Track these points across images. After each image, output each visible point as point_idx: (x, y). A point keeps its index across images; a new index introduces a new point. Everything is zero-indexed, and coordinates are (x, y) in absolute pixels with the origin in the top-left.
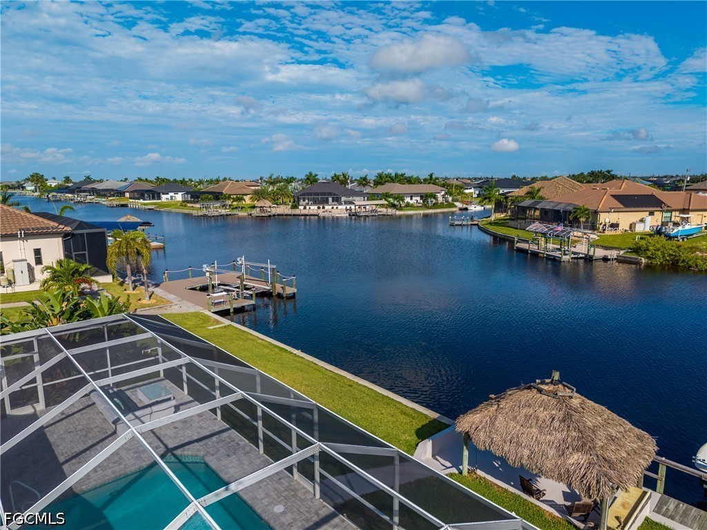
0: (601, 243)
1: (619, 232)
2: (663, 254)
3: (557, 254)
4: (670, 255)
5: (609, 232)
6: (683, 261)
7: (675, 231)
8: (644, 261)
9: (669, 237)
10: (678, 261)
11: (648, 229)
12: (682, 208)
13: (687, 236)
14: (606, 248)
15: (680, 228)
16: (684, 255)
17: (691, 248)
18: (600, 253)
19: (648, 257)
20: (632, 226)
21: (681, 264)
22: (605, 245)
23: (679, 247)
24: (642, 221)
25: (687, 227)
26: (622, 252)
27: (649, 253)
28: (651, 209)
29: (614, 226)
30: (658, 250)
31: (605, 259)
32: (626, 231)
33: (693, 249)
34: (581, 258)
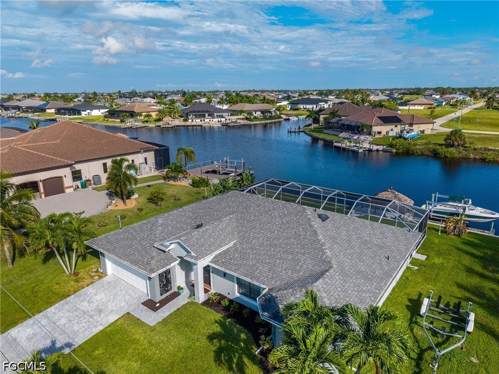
0: (374, 142)
1: (381, 136)
2: (403, 147)
3: (355, 148)
4: (406, 148)
5: (377, 136)
6: (411, 151)
7: (407, 136)
8: (394, 151)
9: (405, 139)
10: (409, 150)
11: (394, 134)
12: (410, 123)
13: (412, 138)
14: (377, 145)
15: (409, 134)
16: (412, 148)
17: (415, 144)
18: (375, 148)
19: (397, 149)
20: (387, 133)
21: (410, 152)
22: (376, 143)
23: (409, 144)
24: (392, 130)
25: (413, 134)
26: (385, 147)
27: (397, 147)
28: (396, 124)
29: (380, 133)
30: (401, 145)
31: (378, 150)
32: (384, 135)
33: (415, 145)
34: (367, 150)
